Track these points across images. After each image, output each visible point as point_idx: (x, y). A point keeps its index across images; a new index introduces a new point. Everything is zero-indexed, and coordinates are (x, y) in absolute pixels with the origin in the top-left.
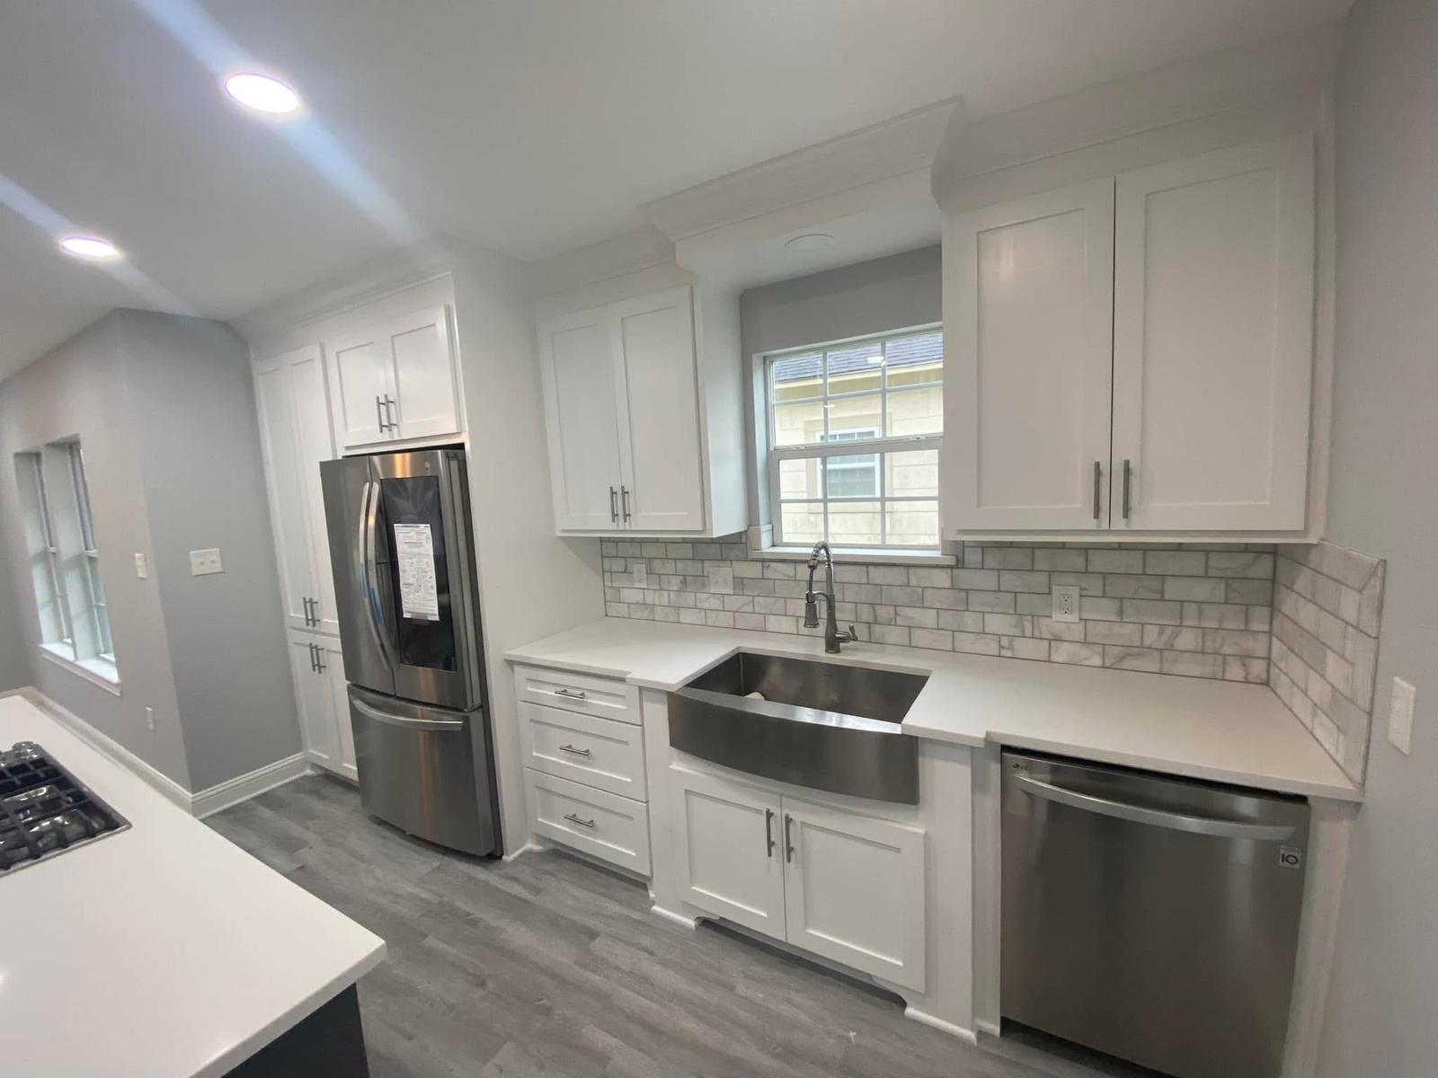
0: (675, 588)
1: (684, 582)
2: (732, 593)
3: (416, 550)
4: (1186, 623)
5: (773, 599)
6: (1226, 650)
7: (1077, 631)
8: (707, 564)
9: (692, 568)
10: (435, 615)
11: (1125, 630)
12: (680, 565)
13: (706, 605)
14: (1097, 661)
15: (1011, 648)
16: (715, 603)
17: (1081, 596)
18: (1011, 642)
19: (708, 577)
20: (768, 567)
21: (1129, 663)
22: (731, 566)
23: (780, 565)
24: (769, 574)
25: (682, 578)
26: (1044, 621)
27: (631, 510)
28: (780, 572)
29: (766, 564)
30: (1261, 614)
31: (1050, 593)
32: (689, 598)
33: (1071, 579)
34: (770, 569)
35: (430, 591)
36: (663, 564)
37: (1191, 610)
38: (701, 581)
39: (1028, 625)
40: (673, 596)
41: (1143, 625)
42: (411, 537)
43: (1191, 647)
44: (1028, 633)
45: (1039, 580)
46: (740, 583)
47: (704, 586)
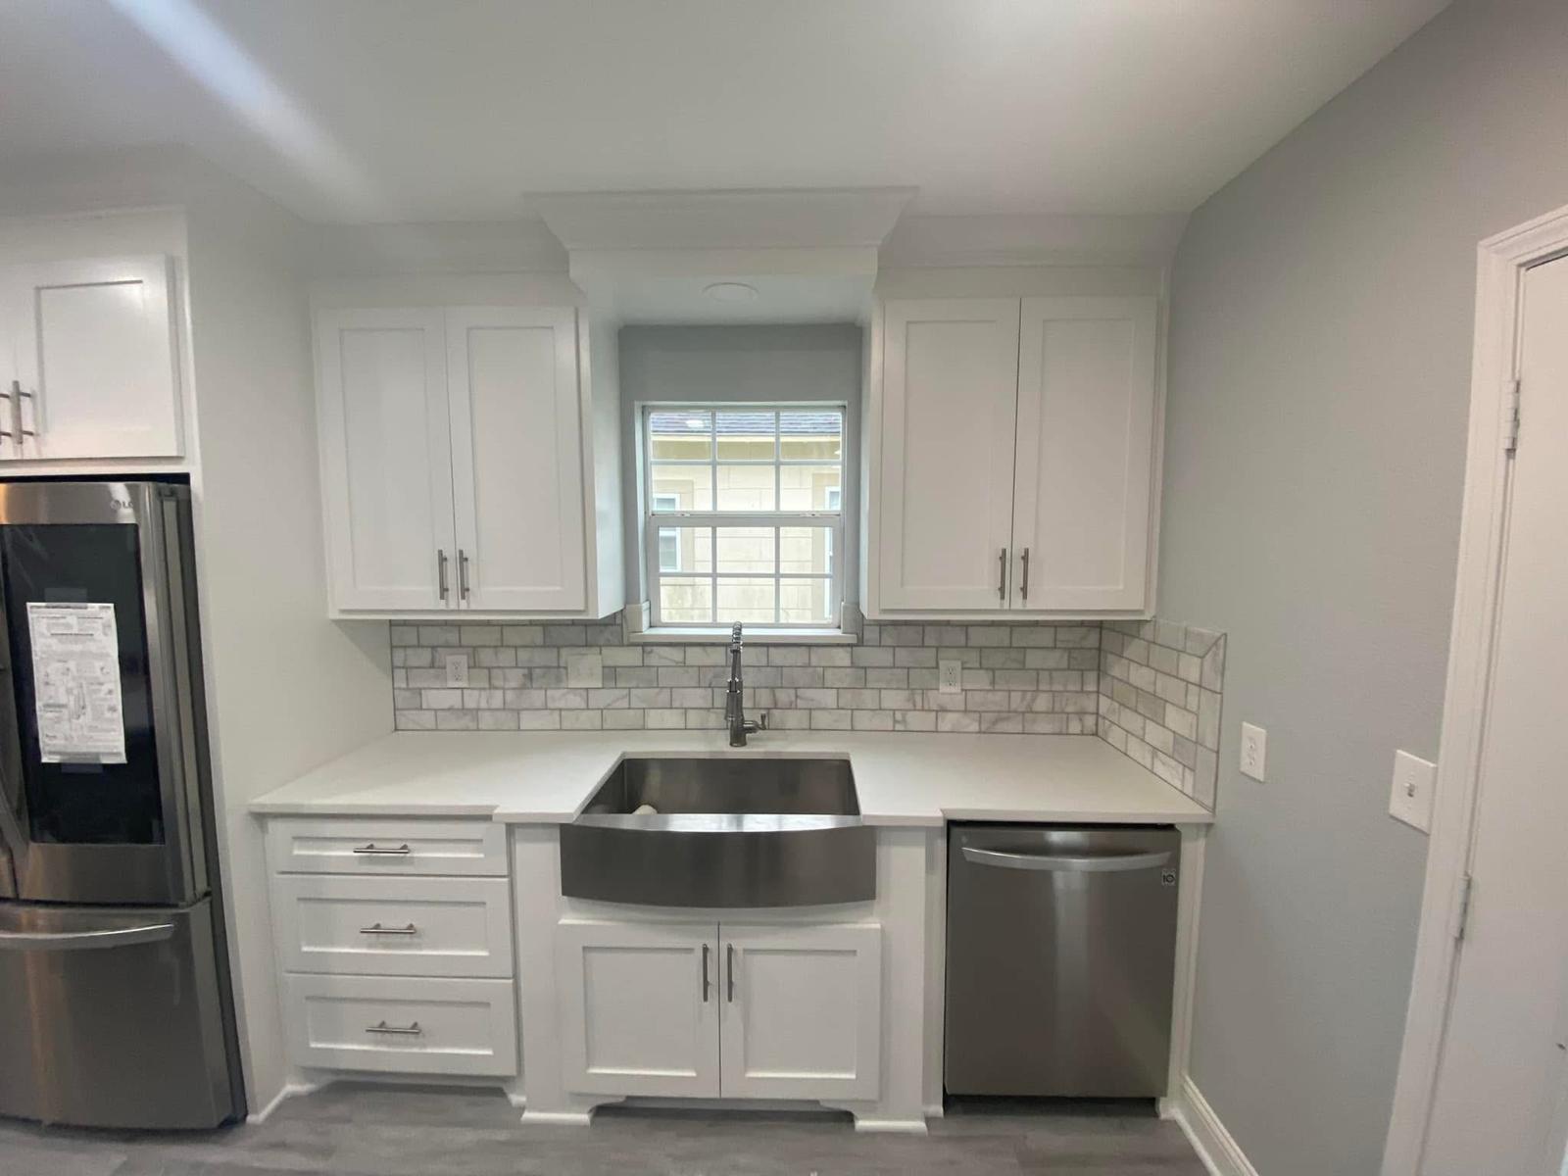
0: (513, 684)
1: (529, 677)
2: (600, 686)
3: (77, 648)
4: (1041, 687)
5: (657, 690)
6: (1070, 709)
7: (958, 702)
8: (564, 652)
9: (543, 657)
10: (118, 754)
11: (999, 697)
12: (523, 655)
13: (561, 705)
14: (975, 727)
15: (904, 721)
16: (576, 701)
17: (963, 669)
18: (904, 716)
19: (566, 668)
20: (651, 652)
21: (1000, 727)
22: (600, 653)
23: (667, 649)
24: (653, 660)
25: (526, 671)
26: (931, 694)
27: (471, 583)
28: (666, 658)
29: (648, 649)
30: (1092, 676)
31: (937, 667)
32: (536, 697)
33: (954, 652)
34: (652, 655)
35: (108, 715)
36: (496, 654)
37: (1044, 675)
38: (557, 674)
39: (918, 699)
40: (510, 695)
41: (1009, 691)
42: (68, 626)
43: (1044, 709)
44: (919, 706)
45: (930, 653)
46: (611, 674)
47: (559, 680)
